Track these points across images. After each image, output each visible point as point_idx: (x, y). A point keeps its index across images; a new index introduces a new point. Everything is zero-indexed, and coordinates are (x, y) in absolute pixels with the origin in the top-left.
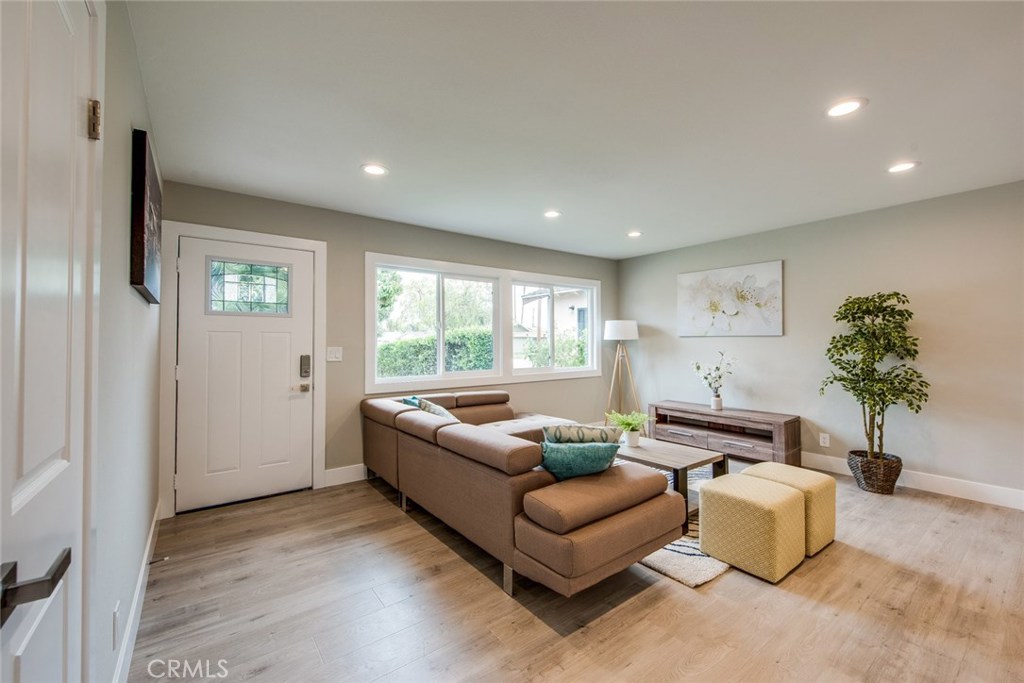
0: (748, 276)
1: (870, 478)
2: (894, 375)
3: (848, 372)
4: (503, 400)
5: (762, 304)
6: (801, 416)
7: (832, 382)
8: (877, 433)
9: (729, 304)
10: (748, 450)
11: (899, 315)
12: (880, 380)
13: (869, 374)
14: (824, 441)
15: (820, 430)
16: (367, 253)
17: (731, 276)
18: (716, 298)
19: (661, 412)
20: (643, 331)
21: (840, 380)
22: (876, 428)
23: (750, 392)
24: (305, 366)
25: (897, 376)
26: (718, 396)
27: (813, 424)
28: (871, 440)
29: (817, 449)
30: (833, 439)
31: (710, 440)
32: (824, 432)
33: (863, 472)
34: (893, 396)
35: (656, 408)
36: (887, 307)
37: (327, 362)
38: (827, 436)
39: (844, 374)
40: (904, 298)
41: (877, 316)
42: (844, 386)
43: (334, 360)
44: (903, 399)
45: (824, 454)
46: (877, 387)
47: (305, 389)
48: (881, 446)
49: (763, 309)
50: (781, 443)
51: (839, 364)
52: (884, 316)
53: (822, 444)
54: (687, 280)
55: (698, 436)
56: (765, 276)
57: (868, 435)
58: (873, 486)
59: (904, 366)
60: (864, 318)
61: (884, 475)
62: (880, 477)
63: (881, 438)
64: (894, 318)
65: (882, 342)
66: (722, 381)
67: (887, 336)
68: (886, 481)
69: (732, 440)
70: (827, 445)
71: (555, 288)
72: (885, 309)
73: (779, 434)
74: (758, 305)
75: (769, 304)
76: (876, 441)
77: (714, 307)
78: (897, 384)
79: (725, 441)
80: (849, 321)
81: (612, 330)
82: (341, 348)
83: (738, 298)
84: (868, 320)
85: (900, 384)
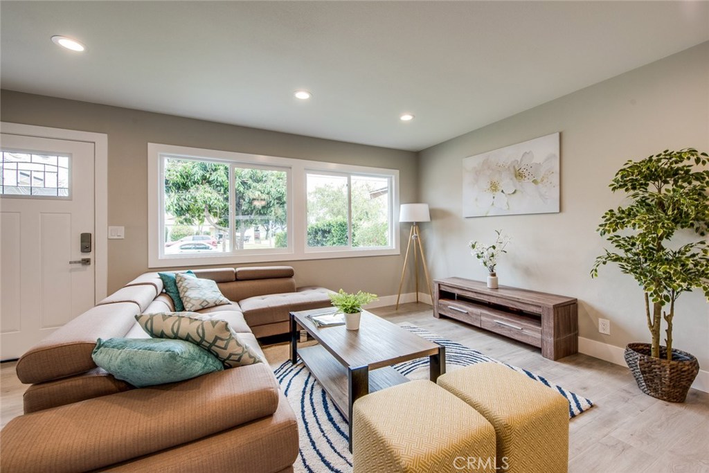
0: (526, 153)
1: (652, 381)
2: (688, 254)
3: (627, 251)
4: (289, 274)
5: (539, 180)
6: (578, 299)
7: (604, 263)
8: (664, 325)
9: (507, 183)
10: (519, 332)
11: (697, 179)
12: (668, 261)
13: (653, 252)
14: (604, 327)
15: (599, 314)
16: (149, 144)
17: (509, 154)
18: (495, 179)
19: (443, 288)
20: (434, 214)
21: (616, 260)
22: (663, 320)
23: (527, 272)
24: (86, 242)
25: (693, 255)
26: (494, 275)
27: (592, 308)
28: (656, 333)
29: (595, 335)
30: (614, 325)
31: (483, 318)
32: (604, 317)
33: (643, 373)
34: (684, 281)
35: (439, 285)
36: (678, 169)
37: (108, 239)
38: (608, 322)
39: (621, 253)
40: (703, 158)
41: (666, 182)
42: (622, 267)
43: (116, 237)
44: (698, 285)
45: (604, 341)
46: (661, 270)
47: (86, 262)
48: (669, 341)
49: (540, 185)
50: (550, 328)
51: (616, 241)
52: (676, 182)
53: (601, 331)
54: (472, 163)
55: (472, 313)
56: (542, 150)
57: (651, 326)
58: (656, 390)
59: (703, 243)
60: (647, 185)
61: (671, 380)
62: (666, 381)
63: (669, 331)
64: (690, 183)
65: (670, 213)
66: (495, 260)
67: (676, 205)
68: (674, 387)
69: (502, 319)
70: (607, 332)
71: (352, 177)
72: (676, 172)
73: (549, 318)
74: (535, 182)
75: (545, 181)
76: (663, 336)
77: (494, 187)
78: (691, 266)
79: (496, 321)
80: (627, 190)
81: (405, 213)
82: (123, 228)
83: (516, 177)
84: (652, 188)
85: (695, 265)
